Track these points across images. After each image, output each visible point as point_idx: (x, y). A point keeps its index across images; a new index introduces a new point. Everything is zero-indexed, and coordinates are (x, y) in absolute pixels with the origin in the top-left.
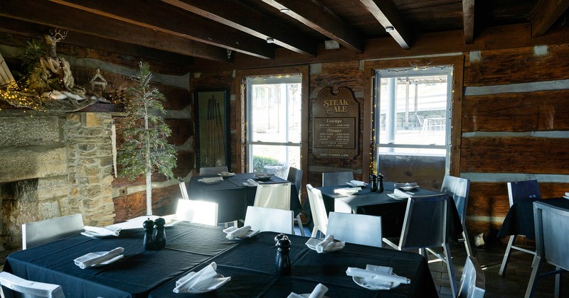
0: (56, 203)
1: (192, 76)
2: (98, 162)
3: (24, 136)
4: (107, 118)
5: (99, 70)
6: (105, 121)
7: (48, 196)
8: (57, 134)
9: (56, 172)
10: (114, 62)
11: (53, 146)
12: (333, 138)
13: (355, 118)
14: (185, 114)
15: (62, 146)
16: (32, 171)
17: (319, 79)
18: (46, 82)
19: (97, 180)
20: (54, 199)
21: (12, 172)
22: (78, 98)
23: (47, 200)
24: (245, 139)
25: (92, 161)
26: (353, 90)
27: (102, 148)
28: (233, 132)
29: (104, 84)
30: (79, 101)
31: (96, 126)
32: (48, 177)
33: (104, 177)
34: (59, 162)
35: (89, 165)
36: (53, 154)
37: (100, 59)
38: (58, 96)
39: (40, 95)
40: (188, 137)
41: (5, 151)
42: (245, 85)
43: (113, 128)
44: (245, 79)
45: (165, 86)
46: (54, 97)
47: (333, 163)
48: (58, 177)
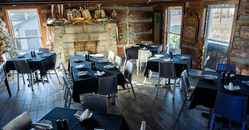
0: (104, 47)
1: (154, 6)
2: (112, 37)
3: (96, 30)
4: (115, 25)
5: (114, 10)
6: (114, 26)
7: (102, 45)
8: (104, 29)
9: (104, 39)
10: (122, 6)
11: (103, 32)
12: (189, 34)
13: (197, 27)
14: (150, 20)
15: (105, 32)
16: (98, 38)
17: (188, 9)
18: (98, 16)
19: (112, 42)
20: (103, 46)
21: (93, 38)
22: (105, 20)
23: (102, 46)
24: (167, 31)
25: (110, 37)
26: (198, 14)
27: (113, 33)
28: (163, 28)
29: (115, 15)
30: (105, 21)
31: (111, 27)
32: (102, 40)
33: (114, 41)
34: (104, 36)
35: (109, 38)
36: (103, 34)
37: (117, 6)
38: (99, 20)
39: (96, 20)
40: (151, 29)
41: (91, 33)
42: (168, 10)
43: (117, 27)
44: (168, 8)
45: (141, 11)
46: (99, 21)
47: (189, 44)
48: (104, 40)
